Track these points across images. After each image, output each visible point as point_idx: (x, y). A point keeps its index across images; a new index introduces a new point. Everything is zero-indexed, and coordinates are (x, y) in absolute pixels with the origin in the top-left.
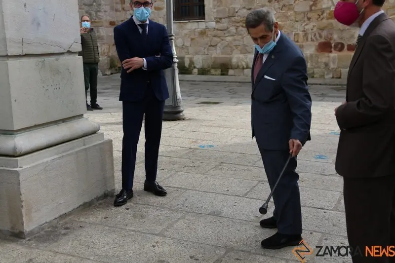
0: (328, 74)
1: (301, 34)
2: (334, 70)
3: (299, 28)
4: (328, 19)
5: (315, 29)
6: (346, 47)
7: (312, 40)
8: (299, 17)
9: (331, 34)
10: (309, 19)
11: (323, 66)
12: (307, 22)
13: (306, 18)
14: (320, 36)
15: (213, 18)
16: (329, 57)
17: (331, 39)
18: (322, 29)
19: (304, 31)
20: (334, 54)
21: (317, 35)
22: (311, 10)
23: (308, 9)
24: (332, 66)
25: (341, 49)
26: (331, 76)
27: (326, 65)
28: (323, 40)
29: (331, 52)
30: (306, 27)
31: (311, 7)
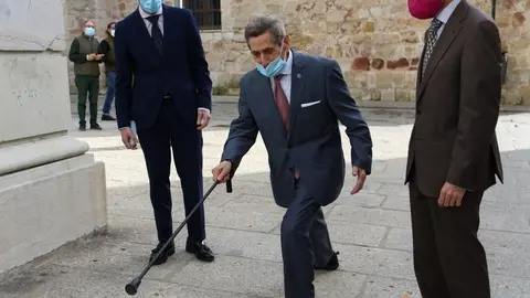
0: (366, 95)
1: (335, 48)
2: (373, 91)
3: (332, 41)
4: (365, 31)
5: (350, 43)
6: (385, 65)
7: (347, 56)
8: (332, 29)
9: (370, 49)
10: (343, 31)
11: (360, 86)
12: (341, 34)
13: (339, 31)
14: (357, 52)
15: (231, 28)
16: (366, 75)
17: (368, 54)
18: (358, 43)
19: (338, 45)
20: (373, 72)
21: (353, 50)
22: (345, 21)
23: (342, 19)
24: (370, 86)
25: (380, 67)
26: (369, 98)
27: (364, 84)
28: (359, 56)
29: (368, 69)
30: (340, 40)
31: (345, 17)
